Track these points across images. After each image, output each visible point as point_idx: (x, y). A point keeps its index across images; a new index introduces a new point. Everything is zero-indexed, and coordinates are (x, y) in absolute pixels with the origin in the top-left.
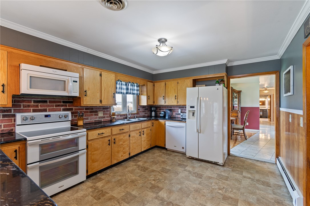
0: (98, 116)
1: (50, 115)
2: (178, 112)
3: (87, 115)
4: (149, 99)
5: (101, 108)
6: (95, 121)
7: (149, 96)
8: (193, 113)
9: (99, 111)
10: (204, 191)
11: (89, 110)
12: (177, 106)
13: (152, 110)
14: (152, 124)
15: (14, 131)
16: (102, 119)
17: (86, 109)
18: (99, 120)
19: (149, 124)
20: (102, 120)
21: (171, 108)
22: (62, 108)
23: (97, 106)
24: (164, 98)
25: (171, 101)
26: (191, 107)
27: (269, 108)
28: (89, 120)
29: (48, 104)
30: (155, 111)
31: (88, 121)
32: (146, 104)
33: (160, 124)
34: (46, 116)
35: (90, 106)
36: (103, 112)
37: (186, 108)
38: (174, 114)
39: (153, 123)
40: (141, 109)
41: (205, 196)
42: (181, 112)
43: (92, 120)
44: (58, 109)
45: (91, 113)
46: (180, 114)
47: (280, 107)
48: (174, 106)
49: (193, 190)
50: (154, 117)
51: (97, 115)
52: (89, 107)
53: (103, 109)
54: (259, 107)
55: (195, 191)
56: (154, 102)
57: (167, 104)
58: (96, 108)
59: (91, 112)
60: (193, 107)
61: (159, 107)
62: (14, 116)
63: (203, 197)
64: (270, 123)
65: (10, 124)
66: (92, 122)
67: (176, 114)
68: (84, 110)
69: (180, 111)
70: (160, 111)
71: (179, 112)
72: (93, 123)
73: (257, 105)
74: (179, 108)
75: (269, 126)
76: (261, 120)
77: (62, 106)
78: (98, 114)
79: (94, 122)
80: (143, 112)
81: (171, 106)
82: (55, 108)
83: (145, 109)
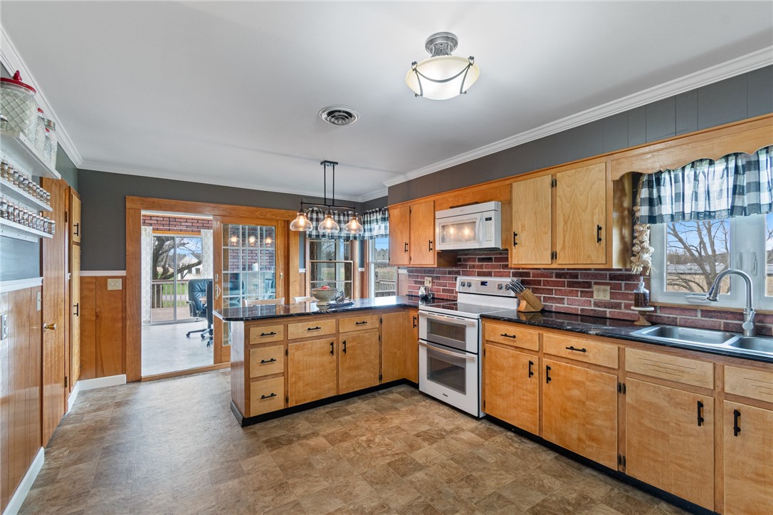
0: (592, 297)
1: (487, 282)
3: (560, 290)
5: (601, 275)
6: (582, 310)
9: (595, 283)
10: (268, 499)
11: (566, 280)
16: (608, 310)
17: (558, 276)
18: (595, 310)
20: (609, 312)
23: (590, 269)
28: (566, 305)
31: (563, 307)
34: (483, 283)
35: (568, 269)
36: (611, 289)
41: (254, 491)
43: (573, 307)
44: (506, 274)
45: (570, 287)
49: (290, 481)
51: (591, 294)
52: (566, 271)
53: (611, 279)
55: (283, 483)
58: (587, 276)
59: (571, 285)
63: (257, 485)
66: (574, 312)
68: (552, 277)
72: (577, 315)
78: (593, 292)
79: (579, 313)
82: (501, 270)
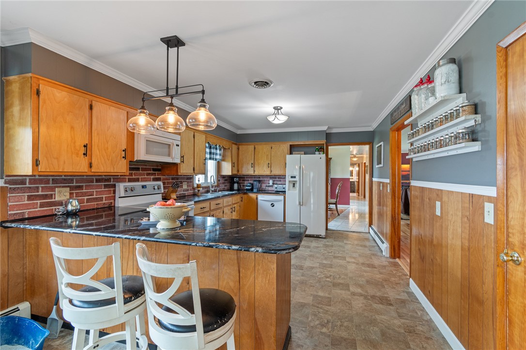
0: (182, 188)
1: (146, 186)
2: (269, 183)
4: (234, 166)
5: (185, 178)
6: (180, 194)
7: (234, 163)
8: (294, 184)
9: (184, 181)
11: (174, 181)
12: (267, 176)
13: (235, 181)
14: (241, 199)
15: (113, 205)
16: (186, 192)
18: (183, 193)
19: (237, 198)
21: (259, 179)
22: (152, 177)
24: (253, 165)
25: (262, 170)
26: (292, 177)
27: (358, 180)
29: (141, 172)
30: (238, 183)
32: (230, 173)
33: (250, 199)
34: (143, 187)
36: (187, 183)
37: (285, 178)
38: (264, 186)
39: (242, 197)
40: (222, 181)
42: (273, 184)
46: (272, 186)
47: (373, 177)
48: (263, 176)
50: (236, 190)
52: (175, 177)
53: (187, 179)
54: (349, 179)
56: (238, 171)
57: (257, 173)
58: (181, 178)
60: (295, 177)
61: (242, 178)
62: (114, 186)
64: (359, 198)
65: (109, 196)
67: (266, 186)
68: (170, 180)
69: (271, 182)
70: (243, 183)
71: (271, 184)
72: (178, 197)
73: (348, 176)
74: (270, 178)
75: (358, 201)
76: (351, 194)
77: (152, 174)
78: (183, 185)
80: (223, 183)
81: (259, 176)
82: (146, 177)
83: (225, 180)
